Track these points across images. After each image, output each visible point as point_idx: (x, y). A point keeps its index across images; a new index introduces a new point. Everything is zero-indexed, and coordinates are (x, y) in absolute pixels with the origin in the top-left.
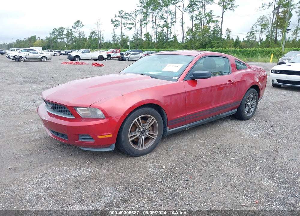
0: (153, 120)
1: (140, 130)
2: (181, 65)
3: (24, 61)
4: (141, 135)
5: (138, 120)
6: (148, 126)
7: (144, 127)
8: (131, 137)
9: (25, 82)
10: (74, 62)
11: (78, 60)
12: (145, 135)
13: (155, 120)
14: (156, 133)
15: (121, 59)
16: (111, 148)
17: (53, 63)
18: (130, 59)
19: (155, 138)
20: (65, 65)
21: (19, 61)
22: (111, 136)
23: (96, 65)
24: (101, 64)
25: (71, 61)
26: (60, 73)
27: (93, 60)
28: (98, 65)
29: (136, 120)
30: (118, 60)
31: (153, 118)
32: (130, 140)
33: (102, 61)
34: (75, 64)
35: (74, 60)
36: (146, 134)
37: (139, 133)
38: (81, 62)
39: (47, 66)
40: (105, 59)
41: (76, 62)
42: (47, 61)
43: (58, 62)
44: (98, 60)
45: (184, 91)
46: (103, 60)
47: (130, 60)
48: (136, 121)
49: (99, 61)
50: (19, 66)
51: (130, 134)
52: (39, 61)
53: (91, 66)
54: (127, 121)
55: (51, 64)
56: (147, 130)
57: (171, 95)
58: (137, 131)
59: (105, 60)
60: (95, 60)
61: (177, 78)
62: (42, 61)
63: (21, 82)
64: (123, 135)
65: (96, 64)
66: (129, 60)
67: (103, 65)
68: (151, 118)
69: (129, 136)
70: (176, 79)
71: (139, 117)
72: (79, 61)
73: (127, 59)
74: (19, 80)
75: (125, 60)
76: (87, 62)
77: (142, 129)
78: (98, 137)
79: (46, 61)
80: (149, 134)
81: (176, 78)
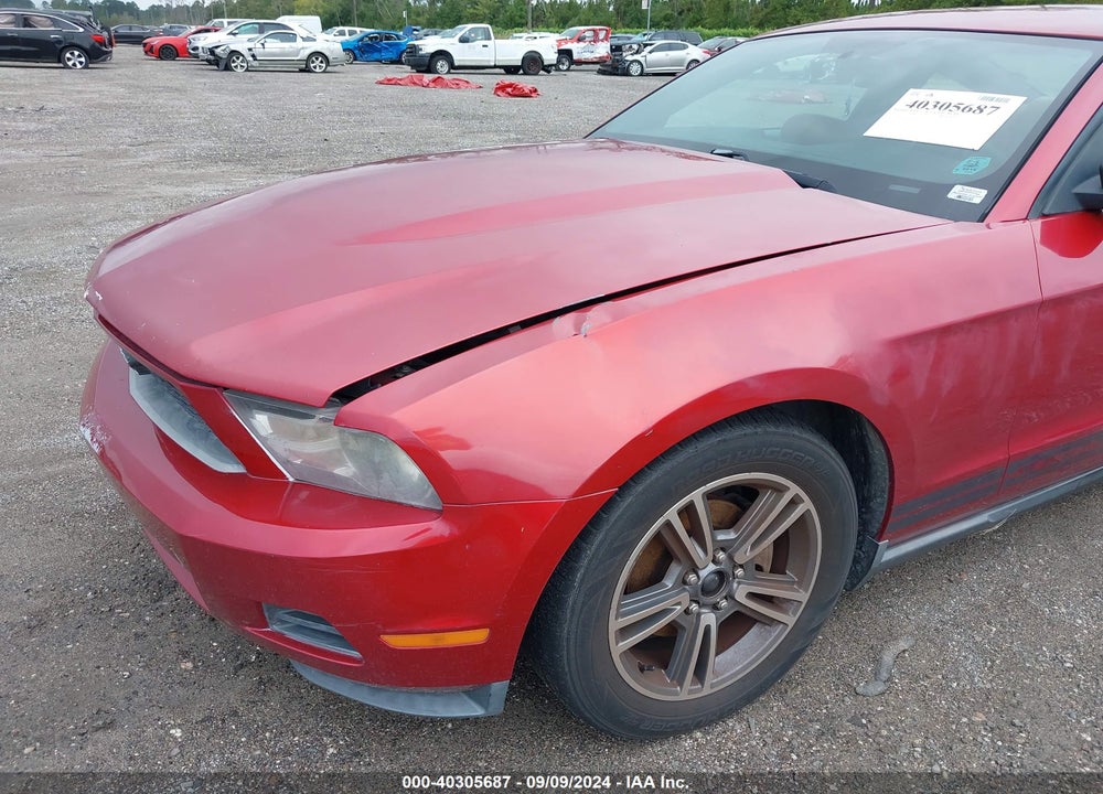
0: (794, 502)
1: (692, 578)
2: (1012, 104)
3: (247, 70)
4: (694, 607)
5: (688, 513)
6: (751, 543)
7: (721, 556)
8: (625, 632)
9: (213, 158)
10: (428, 77)
11: (446, 69)
12: (724, 603)
13: (807, 504)
14: (802, 584)
15: (609, 69)
16: (480, 703)
17: (348, 80)
18: (646, 70)
19: (790, 620)
20: (390, 89)
21: (228, 68)
22: (479, 636)
23: (509, 90)
24: (530, 87)
25: (418, 72)
26: (360, 123)
27: (502, 71)
28: (517, 92)
29: (672, 514)
30: (601, 72)
31: (794, 489)
32: (619, 647)
33: (537, 74)
34: (432, 85)
35: (429, 71)
36: (730, 597)
37: (685, 597)
38: (455, 76)
39: (323, 91)
40: (547, 69)
41: (437, 76)
42: (329, 69)
43: (368, 76)
44: (521, 72)
45: (1033, 296)
46: (542, 72)
47: (648, 75)
48: (668, 524)
49: (525, 74)
50: (216, 89)
51: (620, 606)
52: (301, 71)
53: (487, 94)
54: (606, 528)
55: (341, 83)
56: (739, 572)
57: (946, 331)
58: (669, 582)
59: (549, 72)
60: (510, 70)
61: (984, 193)
62: (310, 71)
63: (198, 156)
64: (568, 627)
65: (510, 86)
66: (641, 74)
67: (536, 91)
68: (780, 490)
69: (615, 624)
70: (977, 200)
71: (697, 496)
72: (448, 72)
73: (635, 69)
74: (194, 147)
75: (626, 73)
76: (475, 79)
77: (712, 567)
78: (386, 638)
79: (324, 72)
80: (752, 596)
81: (977, 196)
